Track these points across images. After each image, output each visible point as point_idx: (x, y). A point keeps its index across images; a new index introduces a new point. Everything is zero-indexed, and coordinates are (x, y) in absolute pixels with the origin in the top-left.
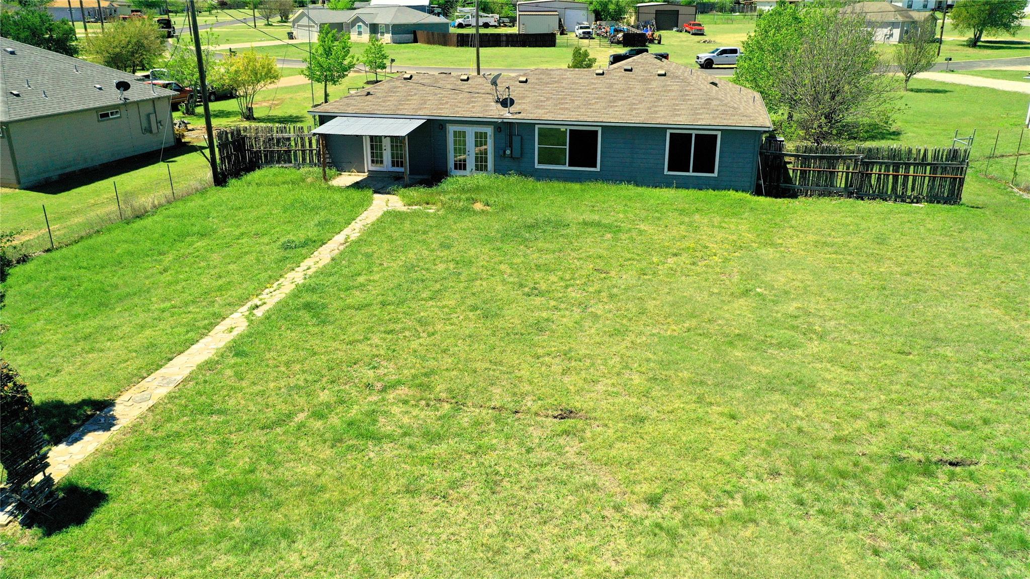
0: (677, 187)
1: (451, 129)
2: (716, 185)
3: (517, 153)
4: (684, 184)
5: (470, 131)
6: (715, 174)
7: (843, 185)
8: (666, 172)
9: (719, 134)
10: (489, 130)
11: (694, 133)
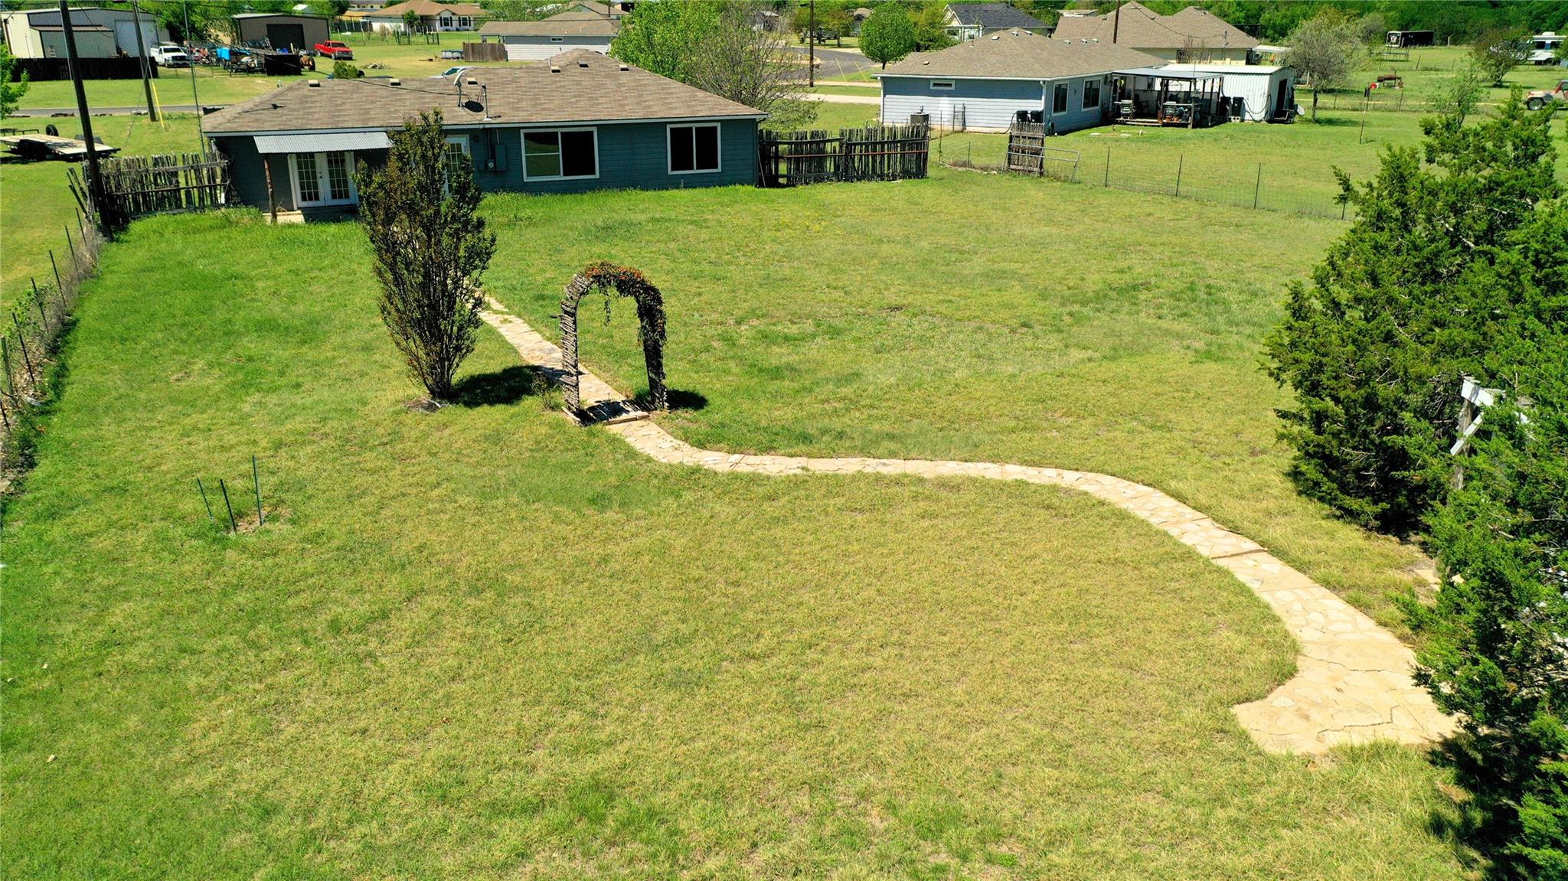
0: (685, 187)
2: (722, 181)
3: (501, 166)
4: (691, 183)
6: (719, 170)
7: (832, 170)
8: (670, 172)
9: (718, 125)
10: (463, 140)
11: (694, 126)
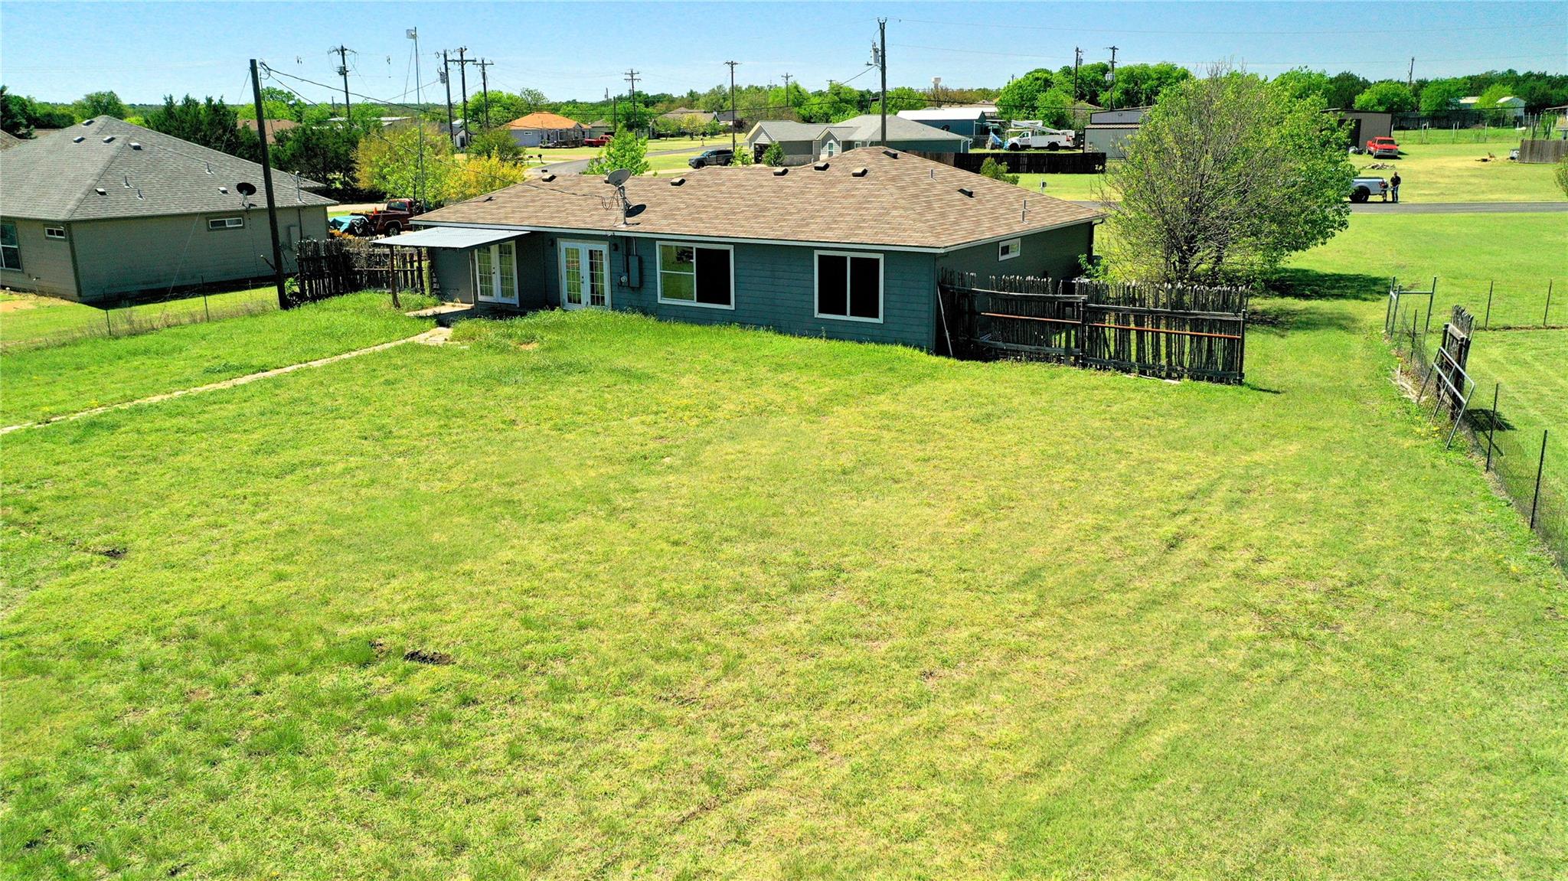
0: (829, 338)
1: (563, 245)
2: (881, 337)
3: (635, 282)
5: (584, 248)
6: (879, 320)
9: (881, 257)
10: (604, 247)
11: (849, 255)
